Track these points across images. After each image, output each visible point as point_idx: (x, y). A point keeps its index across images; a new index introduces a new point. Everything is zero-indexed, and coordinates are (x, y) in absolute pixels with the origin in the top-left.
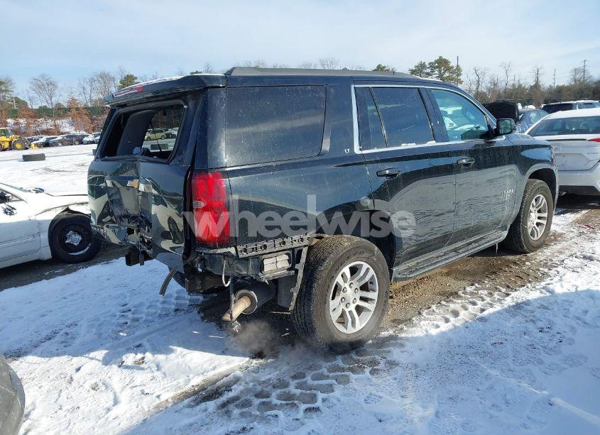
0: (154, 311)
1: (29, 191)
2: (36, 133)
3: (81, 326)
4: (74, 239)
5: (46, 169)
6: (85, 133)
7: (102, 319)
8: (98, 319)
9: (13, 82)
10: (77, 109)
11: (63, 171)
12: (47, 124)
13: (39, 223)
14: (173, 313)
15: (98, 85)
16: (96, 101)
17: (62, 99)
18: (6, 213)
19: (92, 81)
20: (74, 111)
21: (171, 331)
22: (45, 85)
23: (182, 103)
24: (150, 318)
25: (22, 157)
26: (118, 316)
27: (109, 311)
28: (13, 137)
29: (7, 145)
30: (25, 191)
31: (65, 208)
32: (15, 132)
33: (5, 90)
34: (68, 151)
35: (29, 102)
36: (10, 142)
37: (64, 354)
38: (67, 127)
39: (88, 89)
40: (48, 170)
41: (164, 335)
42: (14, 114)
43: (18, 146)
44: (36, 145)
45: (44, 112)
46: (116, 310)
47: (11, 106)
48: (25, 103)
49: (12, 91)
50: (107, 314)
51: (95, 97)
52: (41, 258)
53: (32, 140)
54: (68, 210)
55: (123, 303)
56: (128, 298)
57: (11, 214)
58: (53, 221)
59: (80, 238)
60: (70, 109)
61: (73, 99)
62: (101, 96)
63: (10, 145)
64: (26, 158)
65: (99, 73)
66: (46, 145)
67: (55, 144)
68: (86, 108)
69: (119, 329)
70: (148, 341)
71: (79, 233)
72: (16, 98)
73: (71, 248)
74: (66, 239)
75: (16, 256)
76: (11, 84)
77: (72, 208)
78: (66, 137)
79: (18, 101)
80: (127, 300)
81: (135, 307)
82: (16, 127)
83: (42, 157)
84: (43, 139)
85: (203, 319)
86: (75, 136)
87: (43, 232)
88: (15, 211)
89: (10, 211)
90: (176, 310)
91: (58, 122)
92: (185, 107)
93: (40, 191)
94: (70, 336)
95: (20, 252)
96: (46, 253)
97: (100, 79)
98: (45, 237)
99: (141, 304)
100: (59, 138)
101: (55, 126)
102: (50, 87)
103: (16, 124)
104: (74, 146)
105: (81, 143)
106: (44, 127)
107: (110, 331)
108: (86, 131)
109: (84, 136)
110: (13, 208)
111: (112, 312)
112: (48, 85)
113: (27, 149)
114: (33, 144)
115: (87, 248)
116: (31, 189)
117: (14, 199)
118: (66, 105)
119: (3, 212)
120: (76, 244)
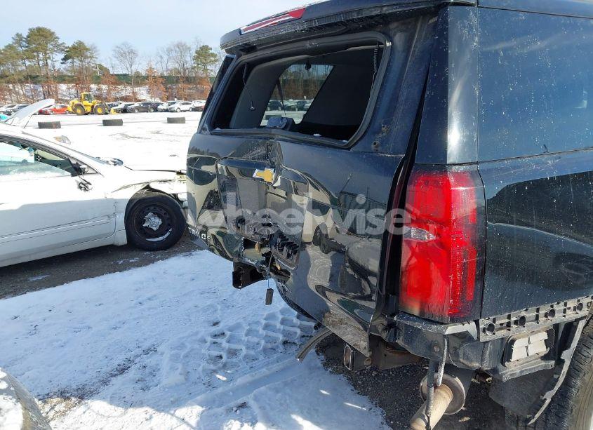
0: (256, 340)
1: (108, 162)
2: (116, 99)
3: (162, 354)
4: (154, 222)
5: (122, 135)
6: (159, 101)
7: (189, 346)
8: (182, 346)
9: (98, 49)
10: (154, 77)
11: (139, 138)
12: (126, 91)
13: (116, 202)
14: (281, 348)
15: (174, 54)
16: (171, 71)
17: (141, 67)
18: (80, 188)
19: (169, 50)
20: (151, 80)
21: (286, 384)
22: (127, 54)
23: (380, 37)
24: (252, 353)
25: (102, 122)
26: (208, 344)
27: (197, 333)
28: (96, 102)
29: (89, 109)
30: (103, 162)
31: (145, 185)
32: (98, 97)
33: (90, 57)
34: (144, 118)
35: (111, 69)
36: (92, 107)
37: (141, 404)
38: (143, 94)
39: (165, 58)
40: (125, 136)
41: (277, 391)
42: (98, 80)
43: (99, 111)
44: (116, 111)
45: (123, 79)
46: (206, 331)
47: (95, 72)
48: (107, 70)
49: (97, 58)
50: (194, 338)
51: (171, 66)
52: (116, 243)
53: (112, 106)
54: (148, 187)
55: (213, 319)
56: (219, 312)
57: (85, 190)
58: (131, 201)
59: (160, 222)
60: (148, 77)
61: (151, 68)
62: (177, 66)
63: (92, 110)
64: (106, 123)
65: (176, 43)
66: (124, 111)
67: (132, 111)
68: (162, 77)
69: (212, 367)
70: (256, 399)
71: (160, 216)
72: (100, 65)
73: (150, 233)
74: (144, 221)
75: (87, 240)
76: (96, 51)
77: (153, 186)
78: (142, 104)
79: (101, 68)
80: (218, 316)
81: (230, 330)
82: (98, 93)
83: (119, 123)
84: (122, 105)
85: (326, 365)
86: (150, 104)
87: (120, 212)
88: (90, 187)
89: (84, 186)
90: (285, 343)
91: (136, 89)
92: (388, 44)
93: (118, 162)
94: (147, 371)
95: (93, 234)
96: (121, 238)
97: (177, 49)
98: (121, 218)
99: (238, 326)
100: (137, 104)
101: (133, 93)
102: (131, 55)
103: (98, 89)
104: (149, 113)
105: (156, 110)
106: (124, 94)
107: (200, 369)
108: (161, 99)
109: (158, 104)
110: (88, 183)
111: (199, 336)
112: (129, 53)
113: (107, 114)
114: (112, 109)
115: (168, 234)
116: (109, 160)
117: (90, 171)
118: (143, 73)
119: (77, 186)
120: (155, 229)
